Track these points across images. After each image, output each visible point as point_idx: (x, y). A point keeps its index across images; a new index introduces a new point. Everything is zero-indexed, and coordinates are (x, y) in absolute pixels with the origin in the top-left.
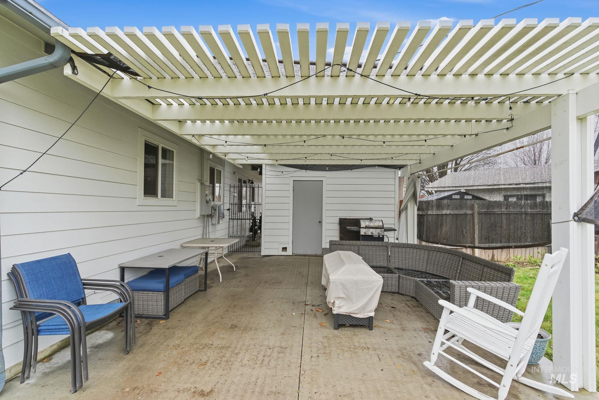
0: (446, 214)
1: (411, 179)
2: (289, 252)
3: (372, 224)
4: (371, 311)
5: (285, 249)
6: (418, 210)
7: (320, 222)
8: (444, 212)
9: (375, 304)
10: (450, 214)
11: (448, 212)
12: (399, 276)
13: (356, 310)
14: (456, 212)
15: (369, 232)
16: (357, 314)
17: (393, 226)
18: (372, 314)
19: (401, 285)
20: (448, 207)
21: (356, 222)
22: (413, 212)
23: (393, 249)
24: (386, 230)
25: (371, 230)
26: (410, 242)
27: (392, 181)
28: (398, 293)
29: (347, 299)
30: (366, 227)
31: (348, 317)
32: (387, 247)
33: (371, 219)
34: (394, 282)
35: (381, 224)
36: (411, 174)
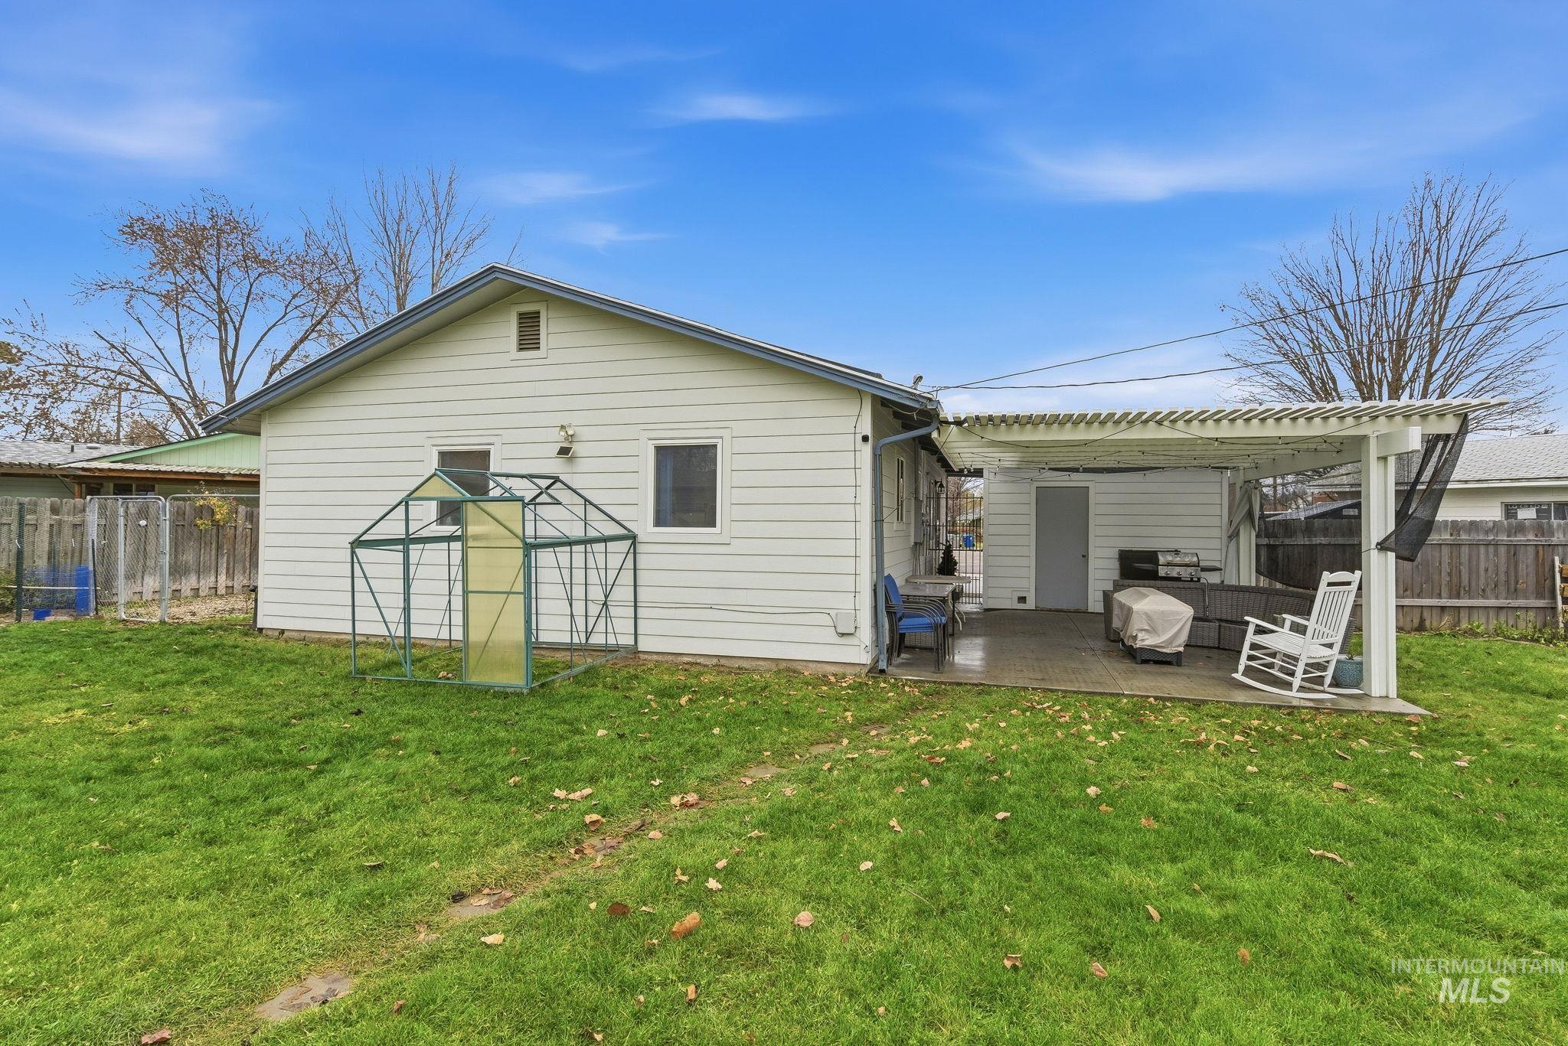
0: (1320, 544)
1: (1243, 489)
2: (1031, 604)
3: (1178, 560)
4: (1179, 646)
5: (1022, 600)
6: (1257, 536)
7: (1084, 556)
8: (1317, 540)
9: (1184, 637)
10: (1329, 545)
11: (1324, 540)
12: (1220, 626)
13: (1164, 642)
14: (1340, 541)
15: (1174, 572)
16: (1162, 647)
17: (1218, 565)
18: (1181, 649)
19: (1222, 636)
20: (1325, 532)
21: (1151, 557)
22: (1248, 540)
23: (1212, 593)
24: (1204, 569)
25: (1178, 569)
26: (1244, 582)
27: (1216, 488)
28: (1218, 648)
29: (1152, 631)
30: (1169, 564)
31: (1151, 651)
32: (1204, 591)
33: (1177, 552)
34: (1212, 635)
35: (1195, 559)
36: (1245, 482)
